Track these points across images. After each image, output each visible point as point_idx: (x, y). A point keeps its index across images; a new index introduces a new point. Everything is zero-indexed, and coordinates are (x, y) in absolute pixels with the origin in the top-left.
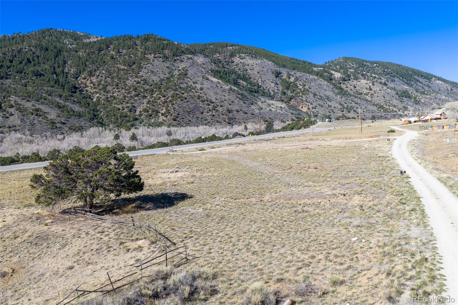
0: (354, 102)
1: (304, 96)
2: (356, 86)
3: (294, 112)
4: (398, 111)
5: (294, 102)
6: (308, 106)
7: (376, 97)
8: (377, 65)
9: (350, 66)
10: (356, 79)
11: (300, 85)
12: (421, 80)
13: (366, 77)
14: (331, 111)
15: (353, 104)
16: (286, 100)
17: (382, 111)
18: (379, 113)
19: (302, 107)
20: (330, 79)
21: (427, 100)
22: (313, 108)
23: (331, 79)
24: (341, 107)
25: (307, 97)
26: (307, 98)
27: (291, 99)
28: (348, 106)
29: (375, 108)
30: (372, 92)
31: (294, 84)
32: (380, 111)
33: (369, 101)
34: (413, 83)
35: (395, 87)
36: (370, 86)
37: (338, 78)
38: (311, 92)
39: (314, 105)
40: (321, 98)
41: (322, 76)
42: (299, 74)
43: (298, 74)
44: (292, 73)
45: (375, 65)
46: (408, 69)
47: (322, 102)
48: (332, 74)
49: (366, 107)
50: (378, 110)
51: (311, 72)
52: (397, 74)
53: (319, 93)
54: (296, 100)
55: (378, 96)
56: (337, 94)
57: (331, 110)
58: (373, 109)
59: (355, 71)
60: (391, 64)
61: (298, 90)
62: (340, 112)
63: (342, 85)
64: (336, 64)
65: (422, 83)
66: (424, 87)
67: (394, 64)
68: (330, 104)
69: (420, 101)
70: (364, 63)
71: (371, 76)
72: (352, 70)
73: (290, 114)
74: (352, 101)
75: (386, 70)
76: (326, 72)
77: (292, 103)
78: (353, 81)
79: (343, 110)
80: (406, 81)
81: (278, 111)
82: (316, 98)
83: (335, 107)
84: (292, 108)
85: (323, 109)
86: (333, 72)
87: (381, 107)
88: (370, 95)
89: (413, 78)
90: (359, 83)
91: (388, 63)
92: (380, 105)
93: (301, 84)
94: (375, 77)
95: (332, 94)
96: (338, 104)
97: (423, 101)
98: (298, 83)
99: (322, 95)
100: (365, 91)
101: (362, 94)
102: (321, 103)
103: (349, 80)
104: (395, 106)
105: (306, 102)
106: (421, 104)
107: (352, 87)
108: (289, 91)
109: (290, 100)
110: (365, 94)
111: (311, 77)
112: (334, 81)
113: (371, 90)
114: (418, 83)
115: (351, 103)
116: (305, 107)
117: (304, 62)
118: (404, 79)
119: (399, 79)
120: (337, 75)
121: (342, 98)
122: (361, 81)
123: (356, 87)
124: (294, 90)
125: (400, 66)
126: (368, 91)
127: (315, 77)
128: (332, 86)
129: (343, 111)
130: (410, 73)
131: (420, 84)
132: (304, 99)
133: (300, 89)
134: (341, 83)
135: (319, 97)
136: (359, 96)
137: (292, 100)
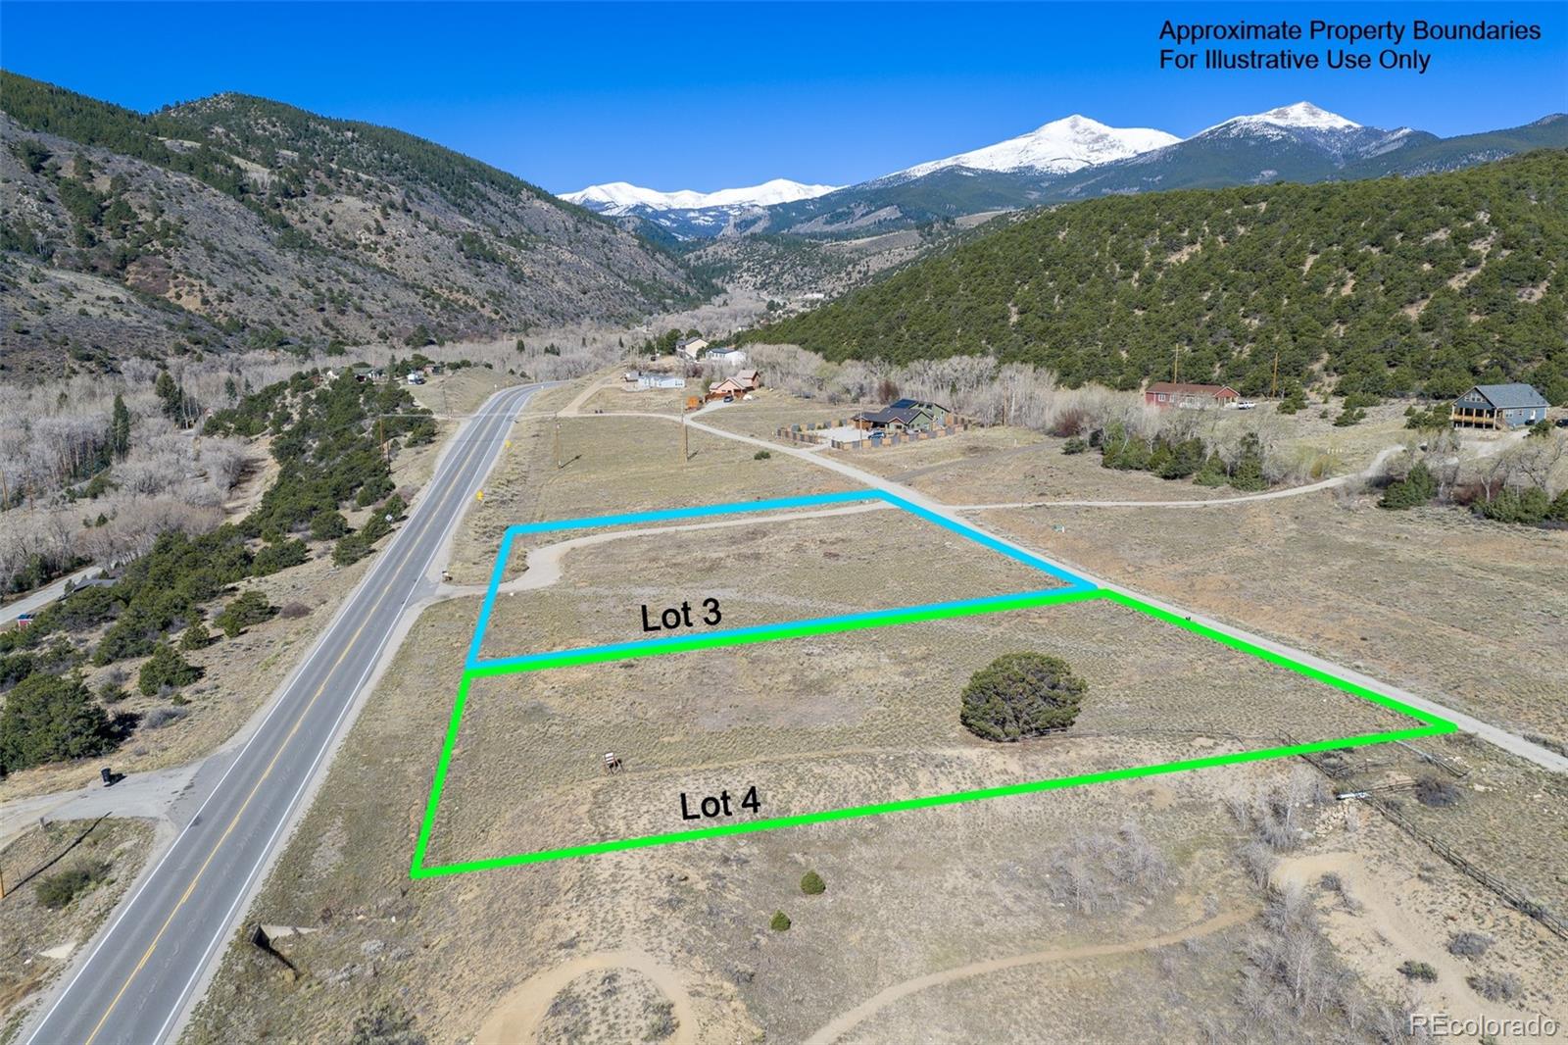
0: (345, 275)
1: (171, 251)
2: (331, 216)
3: (172, 318)
4: (479, 308)
5: (137, 273)
6: (201, 291)
7: (403, 257)
8: (356, 135)
9: (265, 130)
10: (323, 190)
11: (142, 207)
12: (492, 195)
13: (342, 181)
14: (284, 311)
15: (346, 285)
16: (108, 267)
17: (437, 306)
18: (430, 314)
19: (179, 296)
20: (240, 189)
21: (537, 268)
22: (221, 299)
23: (242, 190)
24: (310, 292)
25: (186, 255)
26: (187, 260)
27: (124, 262)
28: (330, 290)
29: (411, 298)
30: (386, 241)
31: (118, 202)
32: (433, 307)
33: (388, 273)
34: (471, 204)
35: (436, 222)
36: (377, 221)
37: (263, 184)
38: (194, 238)
39: (222, 287)
40: (235, 263)
41: (206, 176)
42: (125, 166)
43: (121, 163)
44: (96, 156)
45: (350, 134)
46: (450, 157)
47: (244, 277)
48: (239, 167)
49: (385, 295)
50: (425, 305)
51: (164, 158)
52: (422, 171)
53: (221, 241)
54: (145, 265)
55: (408, 257)
56: (282, 247)
57: (285, 305)
58: (410, 301)
59: (303, 159)
60: (395, 134)
61: (140, 228)
62: (315, 313)
63: (287, 214)
64: (209, 115)
65: (497, 205)
66: (506, 217)
67: (405, 135)
68: (272, 285)
69: (523, 273)
70: (312, 125)
71: (358, 180)
72: (289, 153)
73: (164, 328)
74: (339, 273)
75: (386, 156)
76: (217, 161)
77: (131, 277)
78: (316, 200)
79: (321, 305)
80: (451, 197)
81: (116, 316)
82: (218, 261)
83: (292, 296)
84: (155, 303)
85: (256, 303)
86: (237, 160)
87: (429, 294)
88: (381, 250)
89: (471, 187)
90: (338, 209)
91: (386, 130)
92: (424, 288)
93: (147, 203)
94: (369, 185)
95: (265, 246)
96: (296, 285)
97: (527, 271)
98: (132, 200)
99: (233, 249)
100: (366, 238)
101: (356, 246)
102: (242, 279)
103: (304, 194)
104: (466, 292)
105: (190, 275)
106: (528, 282)
107: (323, 224)
108: (103, 229)
109: (124, 268)
110: (367, 247)
111: (174, 178)
112: (253, 197)
113: (383, 233)
114: (486, 205)
115: (338, 281)
116: (188, 294)
117: (113, 110)
118: (444, 189)
119: (431, 187)
120: (258, 174)
121: (302, 261)
122: (344, 199)
123: (330, 222)
124: (124, 228)
125: (424, 142)
126: (373, 238)
127: (188, 179)
128: (254, 216)
129: (322, 310)
130: (459, 169)
131: (492, 209)
132: (177, 264)
133: (150, 226)
134: (278, 205)
135: (226, 257)
136: (349, 253)
137: (131, 268)
